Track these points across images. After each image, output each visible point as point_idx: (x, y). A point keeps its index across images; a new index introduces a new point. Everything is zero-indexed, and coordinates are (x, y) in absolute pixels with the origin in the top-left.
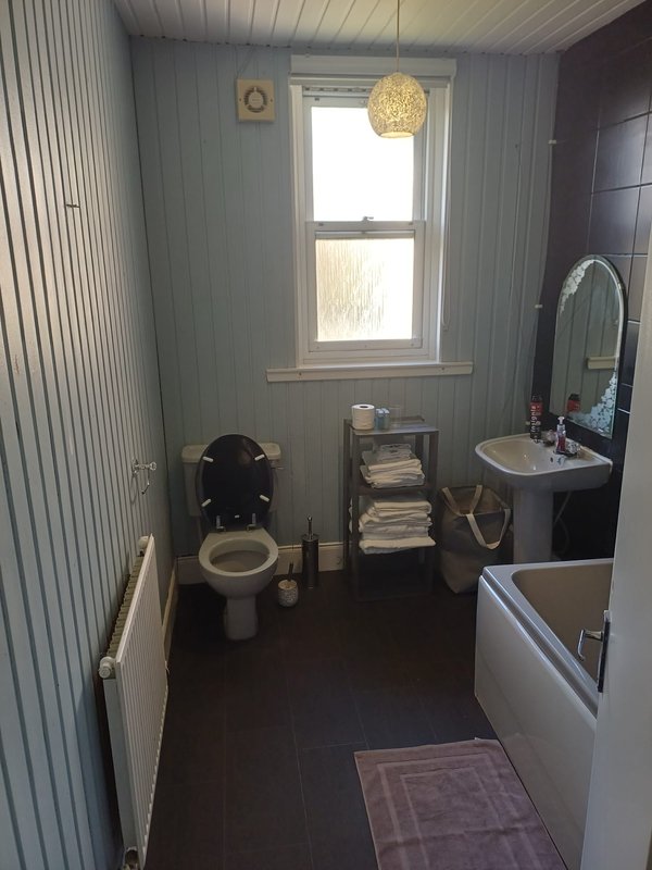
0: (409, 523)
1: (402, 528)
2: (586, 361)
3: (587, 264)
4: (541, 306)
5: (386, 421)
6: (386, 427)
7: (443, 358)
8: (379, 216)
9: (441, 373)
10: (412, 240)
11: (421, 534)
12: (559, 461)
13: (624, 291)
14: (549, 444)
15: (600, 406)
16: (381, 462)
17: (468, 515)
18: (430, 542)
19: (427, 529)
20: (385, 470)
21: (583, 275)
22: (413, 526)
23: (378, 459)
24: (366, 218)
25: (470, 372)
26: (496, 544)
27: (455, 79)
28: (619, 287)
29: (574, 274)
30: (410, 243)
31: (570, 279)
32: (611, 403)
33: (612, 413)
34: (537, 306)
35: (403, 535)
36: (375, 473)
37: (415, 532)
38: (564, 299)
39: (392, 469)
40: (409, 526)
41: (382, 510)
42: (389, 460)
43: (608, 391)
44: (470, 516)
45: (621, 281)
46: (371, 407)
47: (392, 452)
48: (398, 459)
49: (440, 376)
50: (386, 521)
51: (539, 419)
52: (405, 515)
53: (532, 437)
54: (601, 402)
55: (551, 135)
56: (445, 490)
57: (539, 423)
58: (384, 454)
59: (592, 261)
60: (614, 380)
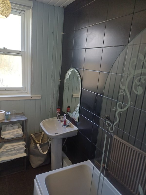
0: (17, 150)
1: (15, 152)
2: (72, 95)
3: (72, 70)
4: (60, 80)
5: (9, 117)
6: (9, 118)
7: (32, 94)
8: (9, 48)
9: (31, 99)
10: (21, 57)
11: (22, 153)
12: (64, 128)
13: (81, 80)
14: (62, 121)
15: (75, 112)
16: (8, 130)
17: (37, 145)
18: (25, 155)
19: (24, 151)
20: (9, 133)
21: (70, 73)
22: (19, 150)
23: (6, 129)
24: (4, 48)
25: (40, 98)
26: (46, 152)
27: (32, 8)
28: (80, 78)
29: (68, 73)
30: (20, 58)
31: (67, 74)
32: (78, 112)
33: (78, 115)
34: (59, 80)
35: (15, 154)
36: (5, 135)
37: (20, 152)
38: (66, 79)
39: (11, 132)
40: (17, 151)
41: (7, 147)
42: (10, 130)
43: (77, 108)
44: (38, 145)
45: (80, 77)
46: (4, 112)
47: (12, 127)
48: (14, 129)
49: (30, 100)
50: (8, 151)
51: (59, 113)
52: (16, 148)
53: (58, 118)
54: (75, 111)
55: (62, 31)
56: (32, 135)
57: (59, 115)
58: (9, 127)
59: (73, 70)
60: (79, 105)
